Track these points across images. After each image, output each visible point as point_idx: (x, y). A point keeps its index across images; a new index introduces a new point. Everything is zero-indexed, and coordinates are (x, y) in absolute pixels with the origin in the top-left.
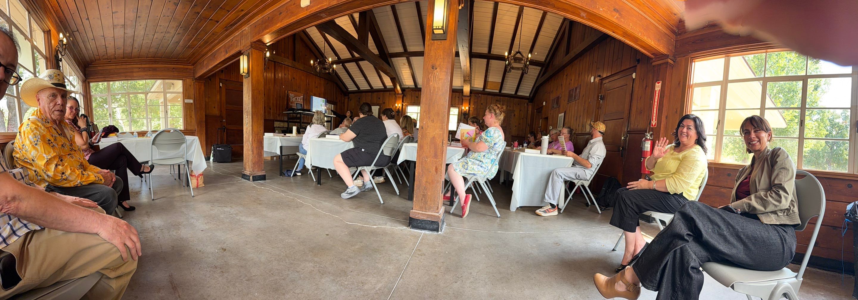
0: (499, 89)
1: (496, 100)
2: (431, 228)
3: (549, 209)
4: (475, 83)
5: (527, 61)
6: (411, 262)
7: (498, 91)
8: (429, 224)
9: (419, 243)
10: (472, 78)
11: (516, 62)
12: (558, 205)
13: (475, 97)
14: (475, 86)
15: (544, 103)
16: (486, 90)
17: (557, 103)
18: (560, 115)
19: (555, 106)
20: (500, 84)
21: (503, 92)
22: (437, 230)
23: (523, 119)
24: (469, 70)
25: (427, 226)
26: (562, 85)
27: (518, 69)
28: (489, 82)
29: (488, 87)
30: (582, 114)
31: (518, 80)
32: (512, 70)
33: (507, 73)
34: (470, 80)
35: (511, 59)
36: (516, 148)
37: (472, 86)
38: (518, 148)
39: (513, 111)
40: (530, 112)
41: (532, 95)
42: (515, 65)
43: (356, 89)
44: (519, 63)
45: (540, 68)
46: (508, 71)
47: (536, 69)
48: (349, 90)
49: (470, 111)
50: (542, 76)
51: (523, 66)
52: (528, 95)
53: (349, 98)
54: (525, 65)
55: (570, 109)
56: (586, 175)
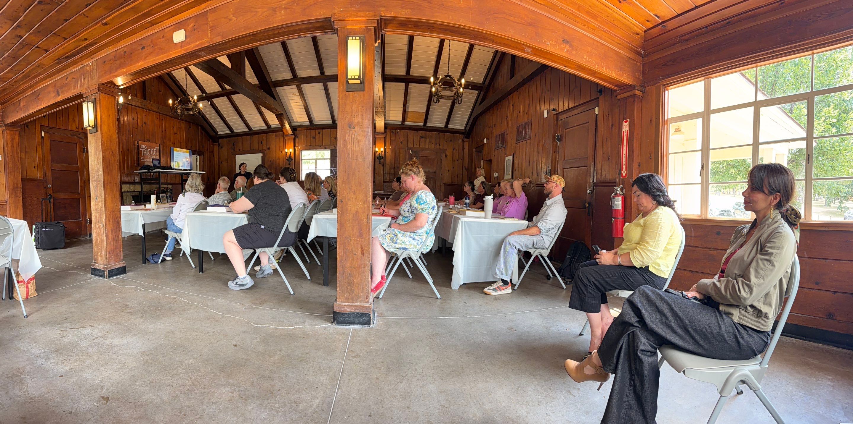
0: (423, 121)
1: (420, 137)
2: (361, 321)
3: (500, 286)
4: (391, 115)
5: (460, 88)
6: (346, 367)
7: (422, 124)
8: (358, 317)
9: (350, 343)
10: (387, 109)
11: (445, 90)
12: (511, 280)
13: (392, 134)
14: (391, 119)
15: (485, 140)
16: (406, 123)
17: (503, 142)
18: (507, 158)
19: (500, 146)
20: (424, 114)
21: (429, 124)
22: (368, 323)
23: (458, 160)
24: (383, 96)
25: (356, 320)
26: (507, 117)
27: (448, 97)
28: (409, 113)
29: (408, 120)
30: (535, 158)
31: (449, 108)
32: (441, 100)
33: (432, 103)
34: (383, 112)
35: (439, 86)
36: (453, 206)
37: (387, 119)
38: (456, 206)
39: (444, 150)
40: (466, 151)
41: (468, 128)
42: (444, 93)
43: (229, 132)
44: (450, 90)
45: (477, 92)
46: (435, 101)
47: (472, 93)
48: (219, 133)
49: (387, 154)
50: (480, 103)
51: (455, 94)
52: (463, 128)
53: (219, 145)
54: (458, 93)
55: (519, 151)
56: (545, 242)
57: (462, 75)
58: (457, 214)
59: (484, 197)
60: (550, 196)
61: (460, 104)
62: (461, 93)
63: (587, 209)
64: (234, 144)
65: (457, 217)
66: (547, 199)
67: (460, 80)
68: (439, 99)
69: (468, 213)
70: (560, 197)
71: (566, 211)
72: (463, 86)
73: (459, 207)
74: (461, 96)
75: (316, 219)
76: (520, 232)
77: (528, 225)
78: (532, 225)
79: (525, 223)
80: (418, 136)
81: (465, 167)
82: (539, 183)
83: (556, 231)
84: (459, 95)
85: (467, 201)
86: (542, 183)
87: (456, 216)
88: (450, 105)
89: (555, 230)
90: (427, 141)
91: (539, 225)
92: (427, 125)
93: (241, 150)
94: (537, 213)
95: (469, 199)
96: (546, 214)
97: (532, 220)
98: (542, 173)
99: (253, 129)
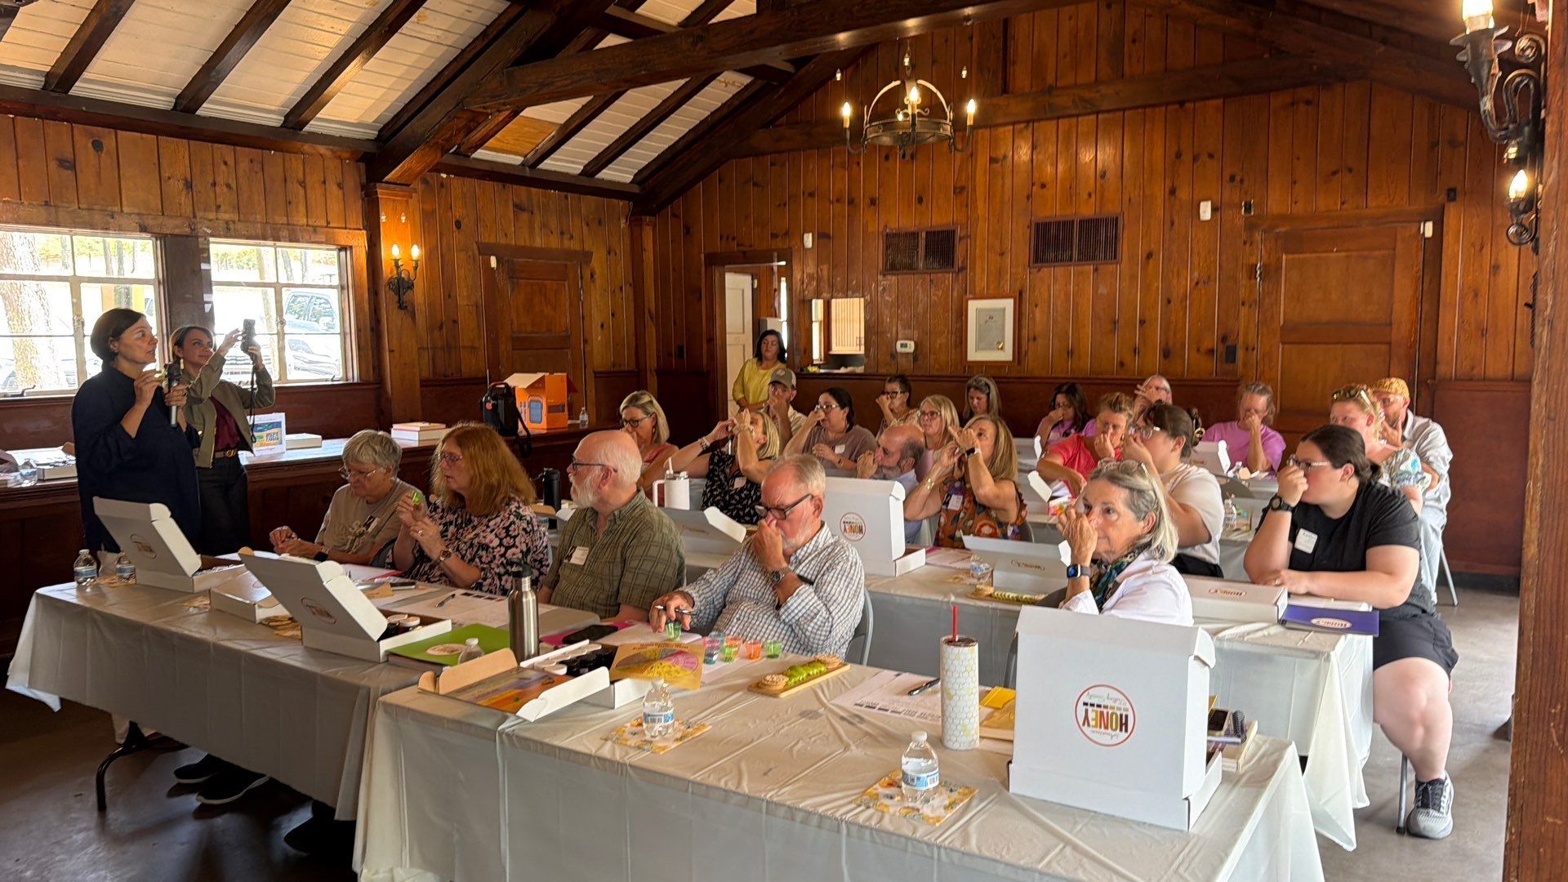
0: (532, 149)
1: (516, 203)
7: (519, 161)
16: (477, 153)
21: (545, 163)
23: (621, 289)
29: (491, 141)
39: (588, 256)
52: (629, 178)
80: (507, 201)
90: (537, 220)
92: (540, 166)
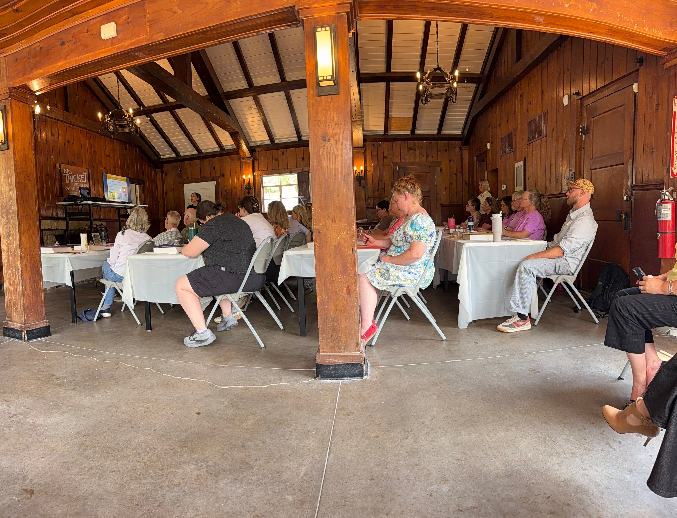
0: (410, 128)
1: (408, 148)
2: (352, 373)
3: (517, 321)
4: (370, 124)
5: (453, 82)
6: (337, 427)
7: (409, 133)
8: (348, 369)
9: (339, 399)
10: (365, 116)
11: (436, 87)
12: (530, 314)
13: (373, 147)
14: (371, 128)
15: (488, 145)
16: (390, 133)
17: (511, 145)
18: (517, 165)
19: (507, 150)
20: (412, 120)
21: (418, 132)
22: (361, 375)
23: (456, 174)
24: (359, 101)
25: (345, 372)
26: (515, 112)
27: (439, 96)
28: (393, 119)
29: (392, 128)
30: (553, 161)
31: (441, 110)
32: (431, 100)
33: (420, 105)
34: (361, 121)
35: (427, 82)
36: (454, 230)
37: (365, 129)
38: (457, 230)
39: (439, 163)
40: (466, 161)
41: (466, 132)
42: (434, 91)
43: (174, 155)
44: (441, 87)
45: (475, 85)
46: (424, 102)
47: (469, 87)
48: (162, 157)
49: (368, 173)
50: (480, 99)
51: (448, 91)
52: (460, 132)
53: (162, 172)
54: (451, 89)
55: (532, 154)
56: (569, 266)
57: (455, 66)
58: (460, 239)
59: (491, 216)
60: (574, 207)
61: (454, 102)
62: (454, 88)
63: (623, 221)
64: (180, 171)
65: (460, 243)
66: (571, 211)
67: (452, 72)
68: (429, 99)
69: (473, 237)
70: (588, 207)
71: (596, 226)
72: (457, 80)
73: (461, 231)
74: (455, 92)
75: (287, 256)
76: (537, 255)
77: (548, 246)
78: (553, 245)
79: (545, 243)
80: (405, 147)
81: (465, 182)
82: (559, 192)
83: (584, 252)
84: (452, 91)
85: (471, 223)
86: (563, 192)
87: (458, 241)
88: (442, 105)
89: (582, 251)
90: (417, 152)
91: (561, 245)
92: (416, 133)
93: (190, 178)
94: (558, 231)
95: (473, 221)
96: (570, 230)
97: (553, 240)
98: (563, 178)
99: (204, 151)
